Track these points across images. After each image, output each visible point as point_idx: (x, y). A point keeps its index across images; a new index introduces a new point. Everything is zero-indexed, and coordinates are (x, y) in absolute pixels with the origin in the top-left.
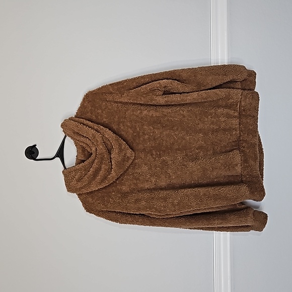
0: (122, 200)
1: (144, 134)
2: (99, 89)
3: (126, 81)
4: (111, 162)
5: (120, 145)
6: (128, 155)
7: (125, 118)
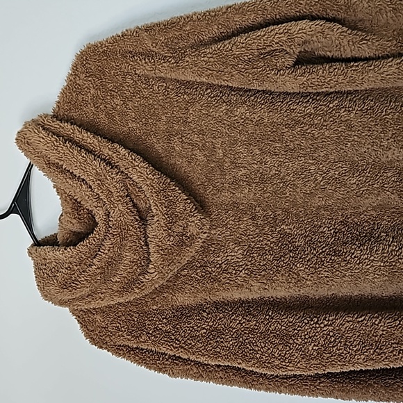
0: (175, 327)
1: (235, 165)
2: (115, 40)
3: (189, 18)
4: (147, 245)
5: (171, 204)
6: (193, 229)
7: (185, 122)
